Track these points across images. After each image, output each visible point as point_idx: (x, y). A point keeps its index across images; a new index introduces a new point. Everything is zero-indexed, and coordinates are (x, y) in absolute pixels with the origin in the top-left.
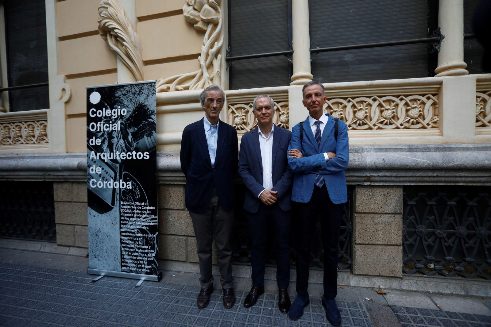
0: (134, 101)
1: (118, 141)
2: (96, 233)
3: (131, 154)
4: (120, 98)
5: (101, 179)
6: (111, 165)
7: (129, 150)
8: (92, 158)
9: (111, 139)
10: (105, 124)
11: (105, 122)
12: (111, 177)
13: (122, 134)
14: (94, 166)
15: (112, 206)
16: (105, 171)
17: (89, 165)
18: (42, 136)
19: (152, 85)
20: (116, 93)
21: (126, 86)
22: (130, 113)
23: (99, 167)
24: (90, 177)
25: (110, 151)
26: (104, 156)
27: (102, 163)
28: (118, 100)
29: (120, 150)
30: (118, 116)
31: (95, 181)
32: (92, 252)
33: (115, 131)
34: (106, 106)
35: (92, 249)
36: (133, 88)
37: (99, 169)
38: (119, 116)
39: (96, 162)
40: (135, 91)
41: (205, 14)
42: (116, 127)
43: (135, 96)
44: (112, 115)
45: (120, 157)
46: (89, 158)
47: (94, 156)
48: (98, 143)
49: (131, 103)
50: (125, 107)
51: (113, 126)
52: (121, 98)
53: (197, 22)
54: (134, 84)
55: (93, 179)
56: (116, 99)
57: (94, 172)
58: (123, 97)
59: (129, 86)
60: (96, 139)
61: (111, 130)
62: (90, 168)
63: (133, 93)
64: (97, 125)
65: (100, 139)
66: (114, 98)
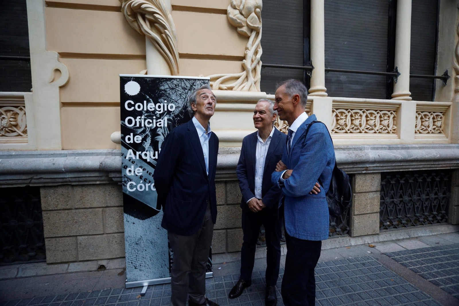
0: (184, 96)
2: (136, 242)
4: (167, 91)
5: (141, 181)
8: (129, 158)
9: (156, 137)
10: (147, 119)
11: (147, 117)
15: (158, 210)
16: (148, 172)
17: (125, 166)
18: (11, 127)
19: (206, 82)
20: (162, 86)
21: (174, 80)
22: (180, 109)
23: (140, 167)
24: (126, 179)
25: (153, 149)
26: (146, 155)
27: (144, 163)
28: (164, 94)
30: (164, 112)
31: (134, 184)
32: (130, 264)
33: (161, 127)
34: (148, 99)
35: (131, 260)
36: (183, 82)
37: (139, 170)
38: (166, 111)
39: (134, 162)
40: (185, 86)
41: (252, 21)
42: (162, 123)
43: (185, 91)
44: (155, 110)
46: (125, 158)
47: (133, 156)
48: (137, 140)
49: (181, 98)
50: (173, 102)
51: (158, 122)
53: (242, 27)
54: (185, 79)
55: (130, 181)
56: (161, 92)
57: (132, 174)
58: (171, 91)
59: (178, 80)
60: (134, 136)
61: (155, 126)
62: (126, 169)
63: (183, 88)
64: (135, 120)
65: (140, 135)
66: (158, 91)
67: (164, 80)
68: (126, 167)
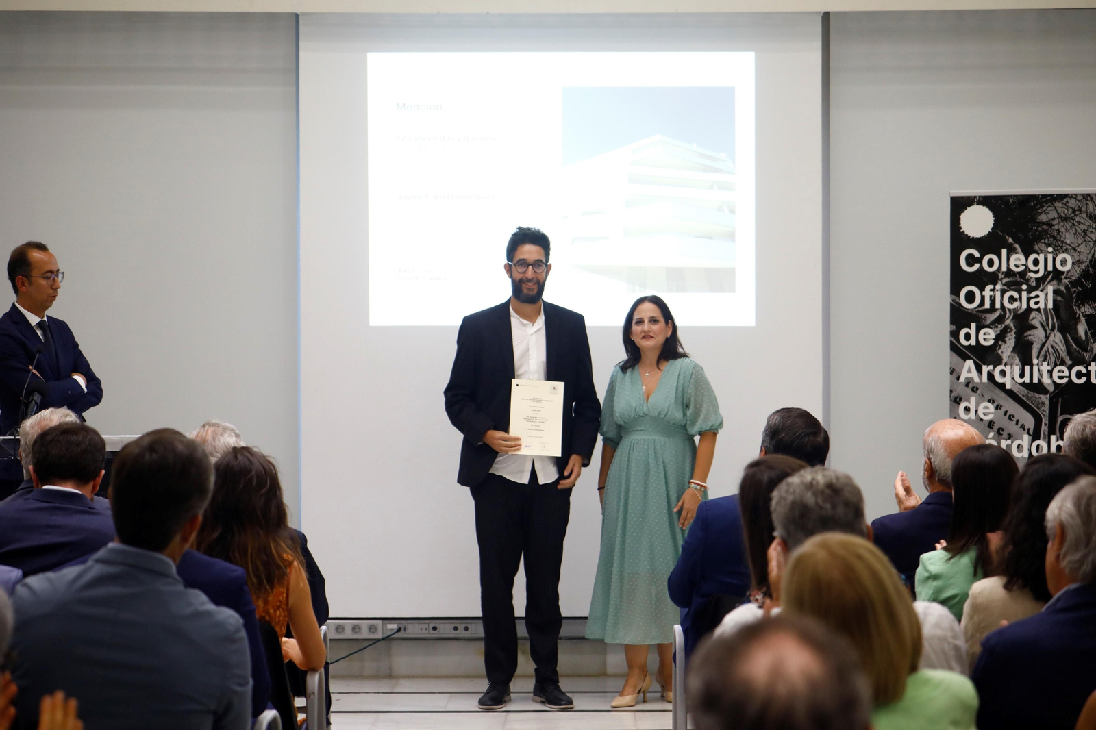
1: (1047, 337)
3: (1084, 371)
4: (1054, 225)
5: (991, 435)
6: (1024, 398)
7: (1077, 361)
8: (966, 378)
9: (1026, 332)
10: (1007, 291)
11: (1008, 287)
12: (1024, 430)
13: (1058, 317)
14: (973, 399)
16: (1006, 412)
17: (956, 398)
20: (1041, 213)
21: (1071, 198)
22: (1083, 266)
23: (989, 401)
25: (1020, 360)
26: (1003, 373)
27: (998, 391)
28: (1046, 231)
29: (1053, 359)
30: (1047, 274)
33: (1038, 310)
34: (1011, 244)
36: (1090, 203)
37: (986, 408)
38: (1050, 273)
39: (977, 389)
42: (1041, 299)
44: (1027, 270)
45: (1051, 377)
46: (958, 378)
47: (974, 374)
48: (985, 339)
49: (1085, 241)
50: (1066, 249)
51: (1032, 298)
52: (1056, 227)
56: (1040, 229)
57: (972, 415)
58: (1062, 224)
59: (1080, 198)
60: (978, 330)
61: (1024, 306)
62: (959, 404)
63: (1090, 215)
64: (981, 293)
65: (991, 328)
66: (1034, 225)
67: (1047, 200)
68: (958, 400)
